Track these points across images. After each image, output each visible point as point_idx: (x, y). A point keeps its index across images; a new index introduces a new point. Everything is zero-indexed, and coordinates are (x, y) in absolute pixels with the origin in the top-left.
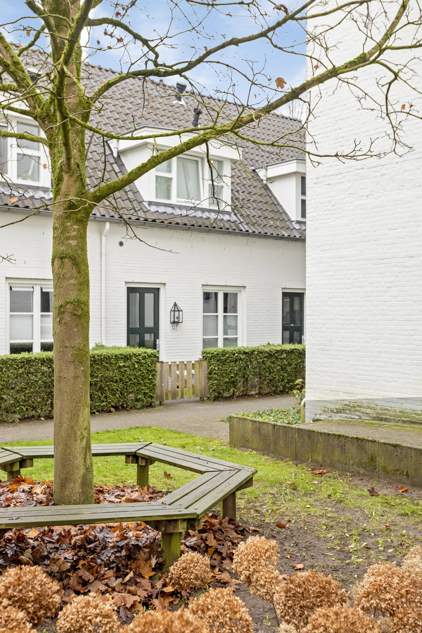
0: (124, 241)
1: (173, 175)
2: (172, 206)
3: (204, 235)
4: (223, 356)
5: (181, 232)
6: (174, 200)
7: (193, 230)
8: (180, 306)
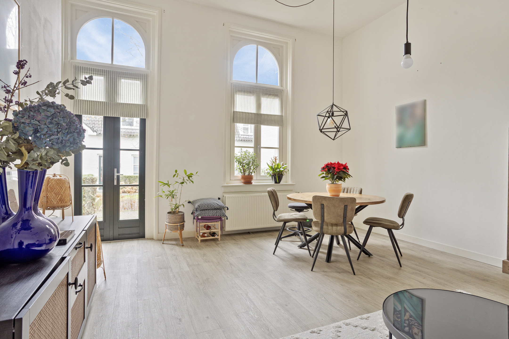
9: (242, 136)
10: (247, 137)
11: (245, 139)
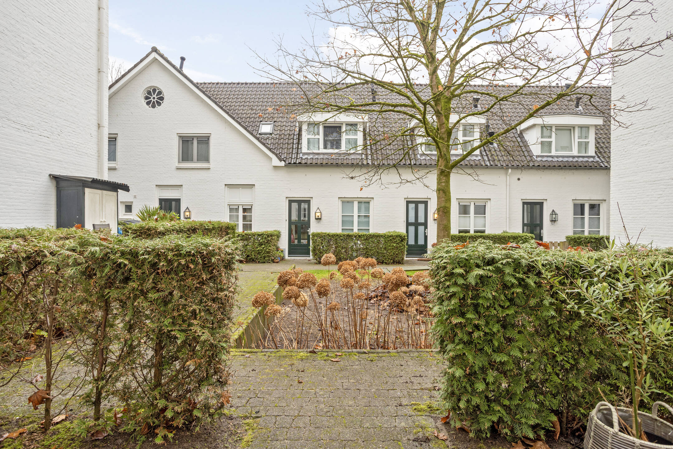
0: (520, 178)
1: (553, 139)
2: (552, 157)
3: (574, 171)
4: (579, 239)
5: (558, 171)
6: (553, 153)
7: (565, 169)
8: (557, 212)
9: (539, 159)
10: (550, 159)
11: (547, 164)
